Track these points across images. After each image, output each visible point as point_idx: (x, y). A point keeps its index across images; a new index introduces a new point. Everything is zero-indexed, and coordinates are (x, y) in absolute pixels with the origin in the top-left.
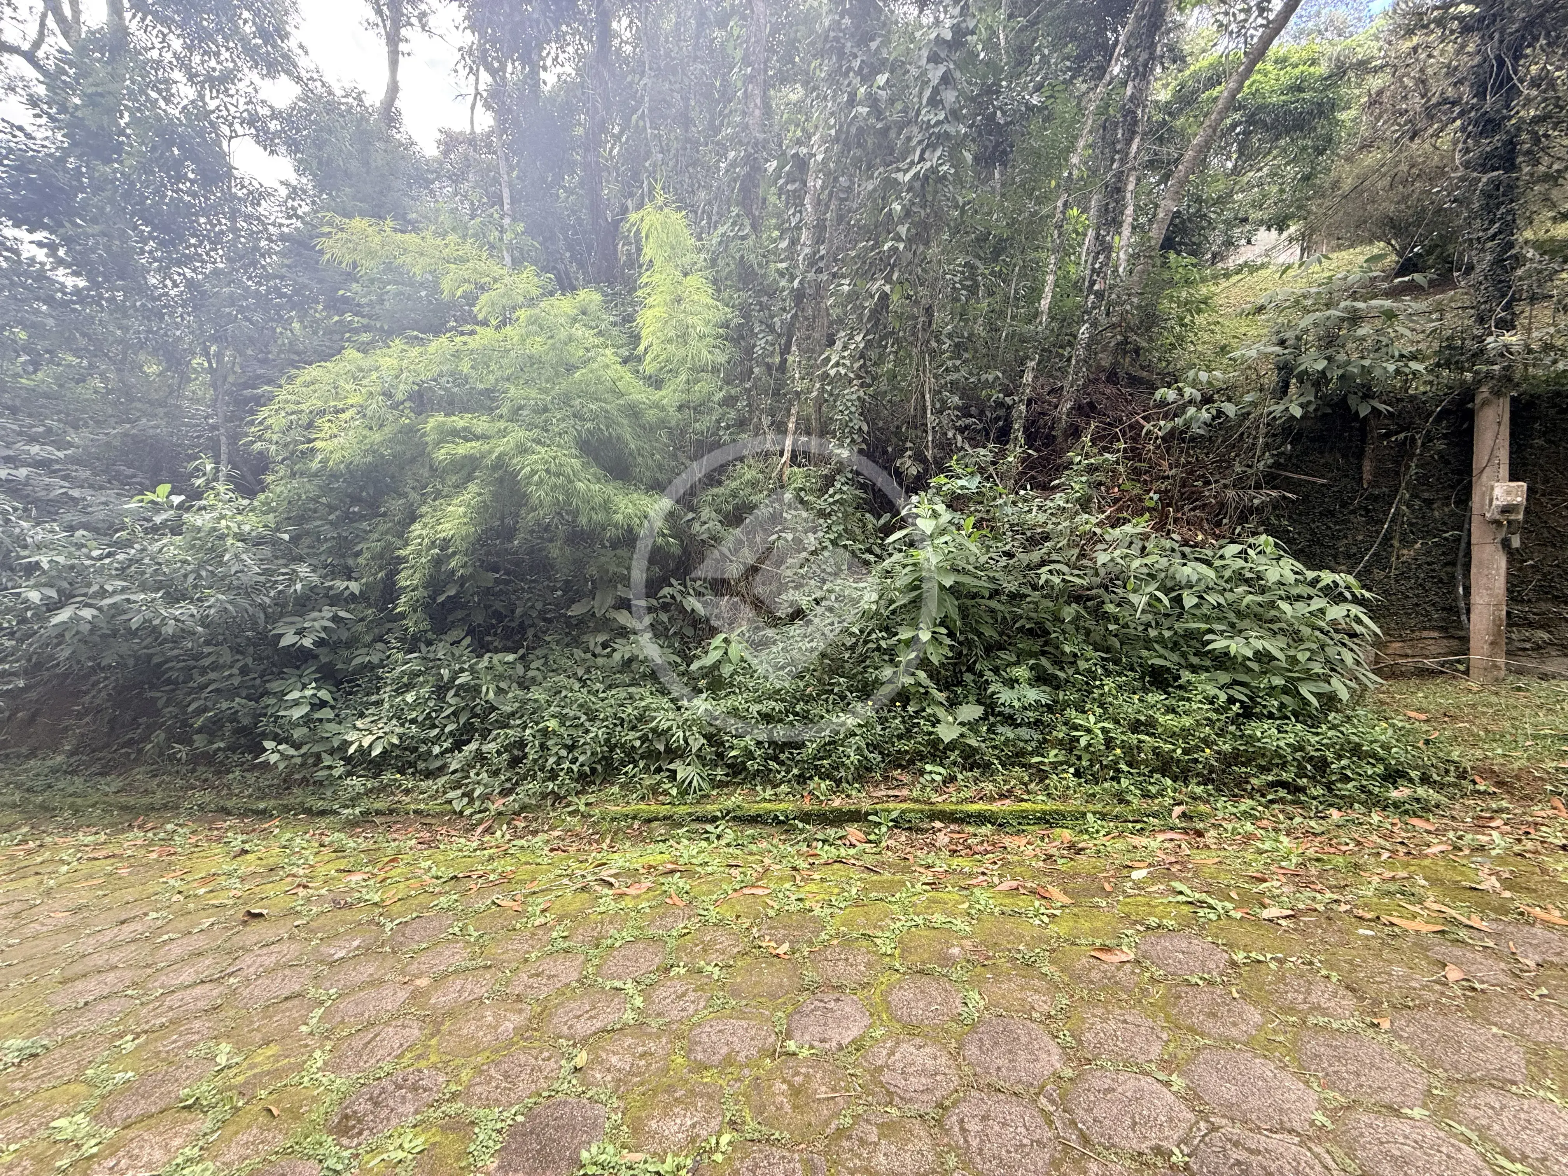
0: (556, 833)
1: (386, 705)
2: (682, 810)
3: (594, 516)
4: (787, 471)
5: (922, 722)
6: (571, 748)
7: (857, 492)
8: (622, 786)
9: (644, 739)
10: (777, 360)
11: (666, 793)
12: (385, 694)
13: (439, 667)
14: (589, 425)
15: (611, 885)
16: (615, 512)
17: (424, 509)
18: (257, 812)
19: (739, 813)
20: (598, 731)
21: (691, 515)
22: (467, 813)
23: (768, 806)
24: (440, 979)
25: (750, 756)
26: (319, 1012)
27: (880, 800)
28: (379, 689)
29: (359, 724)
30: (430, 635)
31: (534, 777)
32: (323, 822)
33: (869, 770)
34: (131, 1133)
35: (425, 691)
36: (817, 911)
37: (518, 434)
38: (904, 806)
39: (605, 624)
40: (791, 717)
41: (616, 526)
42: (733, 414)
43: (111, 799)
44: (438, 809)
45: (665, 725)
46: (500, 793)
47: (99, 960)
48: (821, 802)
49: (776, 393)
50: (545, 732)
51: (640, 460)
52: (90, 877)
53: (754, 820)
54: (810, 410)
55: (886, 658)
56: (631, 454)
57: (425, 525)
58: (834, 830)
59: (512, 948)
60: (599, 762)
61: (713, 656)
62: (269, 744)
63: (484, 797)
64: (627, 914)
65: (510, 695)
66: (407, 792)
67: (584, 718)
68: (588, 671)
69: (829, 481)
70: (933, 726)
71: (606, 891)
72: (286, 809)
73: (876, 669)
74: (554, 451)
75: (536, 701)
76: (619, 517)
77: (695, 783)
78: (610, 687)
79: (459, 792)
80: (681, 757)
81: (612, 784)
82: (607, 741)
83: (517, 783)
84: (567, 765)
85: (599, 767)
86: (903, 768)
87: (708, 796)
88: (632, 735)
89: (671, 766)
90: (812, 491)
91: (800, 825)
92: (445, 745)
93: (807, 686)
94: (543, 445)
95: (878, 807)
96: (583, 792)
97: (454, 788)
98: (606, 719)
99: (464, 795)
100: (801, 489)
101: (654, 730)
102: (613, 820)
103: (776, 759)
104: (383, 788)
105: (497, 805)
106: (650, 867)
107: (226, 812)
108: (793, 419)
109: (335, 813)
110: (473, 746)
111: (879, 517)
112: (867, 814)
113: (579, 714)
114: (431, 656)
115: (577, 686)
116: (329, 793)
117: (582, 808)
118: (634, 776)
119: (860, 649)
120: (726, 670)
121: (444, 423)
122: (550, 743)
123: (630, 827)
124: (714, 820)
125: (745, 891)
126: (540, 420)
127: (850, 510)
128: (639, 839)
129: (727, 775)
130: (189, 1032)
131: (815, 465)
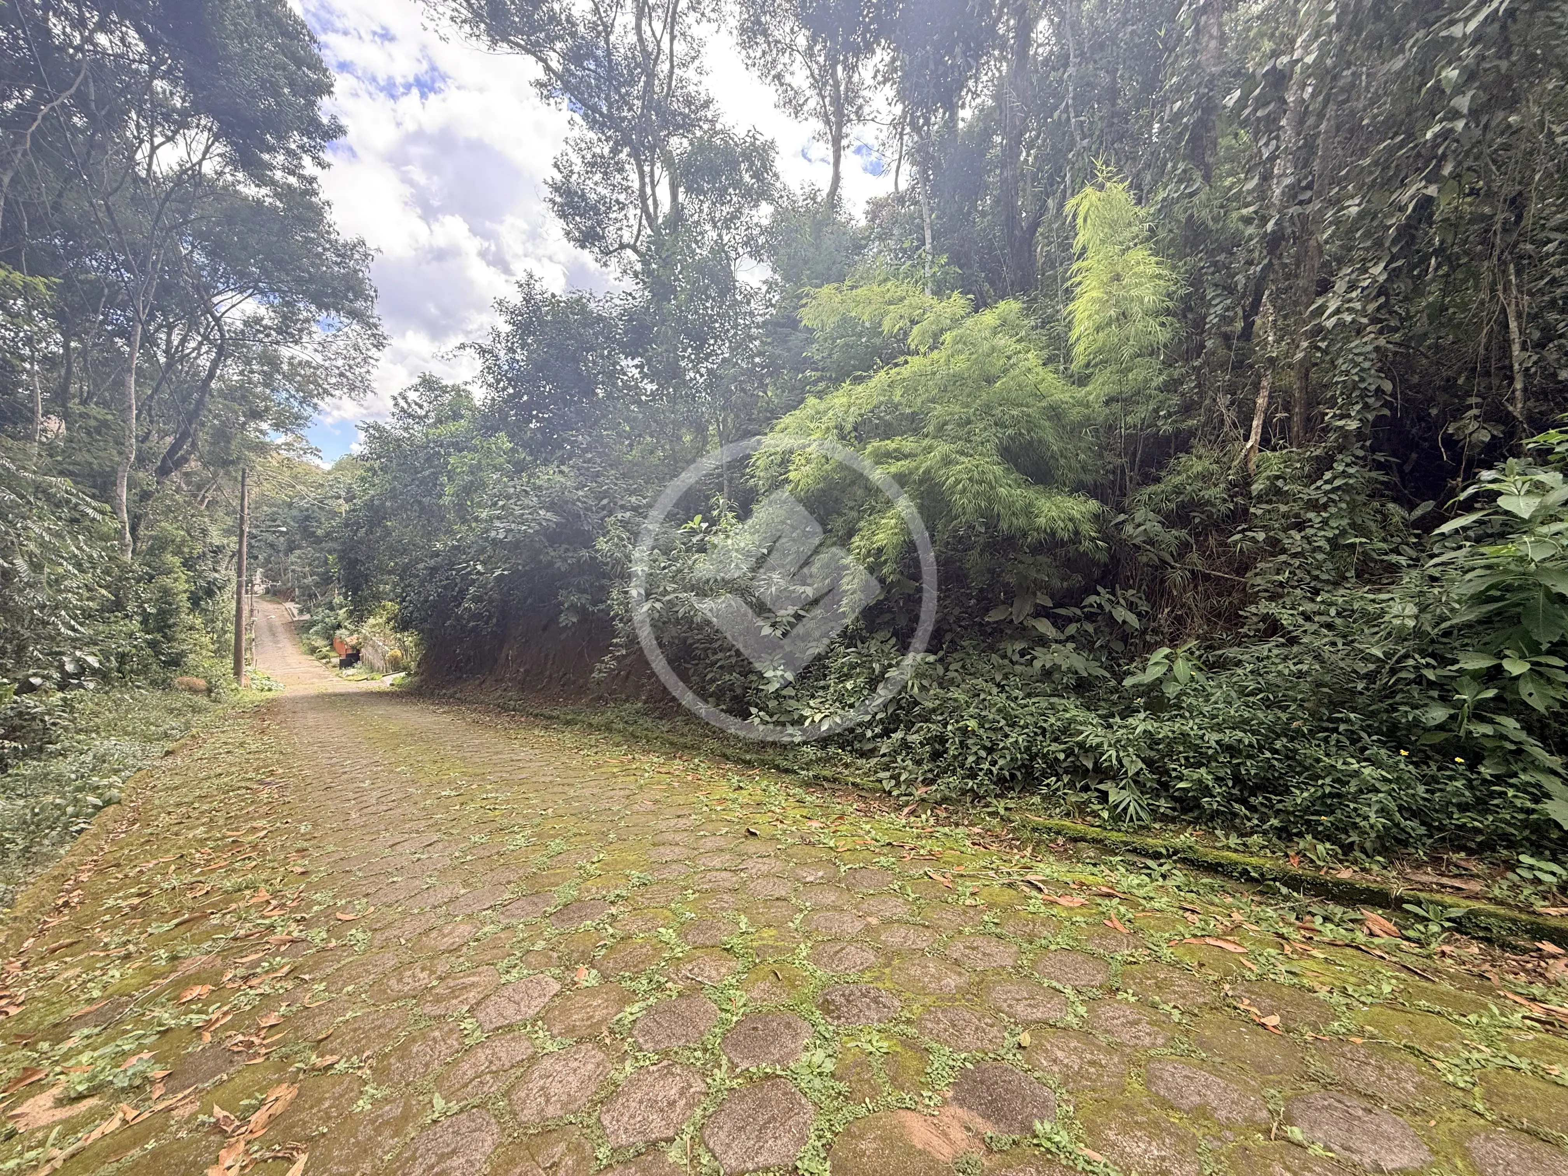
0: (976, 830)
1: (832, 690)
2: (1115, 836)
3: (1015, 521)
4: (1255, 458)
5: (1511, 793)
6: (990, 751)
7: (1374, 474)
8: (1044, 798)
9: (1069, 752)
10: (1239, 325)
11: (1095, 814)
12: (831, 680)
13: (871, 662)
14: (1010, 431)
15: (1040, 890)
16: (1037, 516)
17: (862, 524)
18: (745, 762)
19: (1191, 855)
20: (1018, 738)
21: (1122, 517)
22: (895, 793)
23: (1234, 856)
24: (887, 922)
25: (1207, 791)
26: (799, 916)
27: (1425, 887)
28: (825, 676)
29: (811, 703)
30: (864, 633)
31: (954, 773)
32: (787, 778)
33: (1405, 844)
34: (698, 953)
35: (860, 681)
36: (1323, 993)
37: (943, 448)
38: (1476, 905)
39: (1022, 631)
40: (1268, 755)
41: (1038, 530)
42: (1176, 400)
43: (665, 735)
44: (871, 785)
45: (1093, 741)
46: (923, 782)
47: (669, 837)
48: (1319, 868)
49: (1239, 366)
50: (964, 731)
51: (1062, 461)
52: (659, 783)
53: (1213, 868)
54: (1291, 379)
55: (1435, 694)
56: (1052, 457)
57: (863, 537)
58: (1342, 909)
59: (948, 918)
60: (1019, 769)
61: (1154, 672)
62: (754, 710)
63: (910, 783)
64: (1061, 922)
65: (932, 692)
66: (846, 766)
67: (1003, 722)
68: (1006, 677)
69: (1325, 463)
70: (1536, 801)
71: (1034, 893)
72: (763, 763)
73: (1415, 707)
74: (978, 460)
75: (956, 700)
76: (1041, 521)
77: (1131, 810)
78: (1029, 695)
79: (888, 774)
80: (1113, 778)
81: (1033, 794)
82: (1028, 749)
83: (938, 775)
84: (986, 766)
85: (1018, 774)
86: (1470, 852)
87: (1147, 828)
88: (1055, 747)
89: (1101, 787)
90: (1294, 479)
91: (1284, 890)
92: (877, 730)
93: (1292, 719)
94: (967, 455)
95: (1422, 895)
96: (1001, 796)
97: (884, 770)
98: (1026, 726)
99: (891, 777)
100: (1277, 478)
101: (1081, 745)
102: (1035, 830)
103: (1244, 802)
104: (828, 759)
105: (920, 792)
106: (1082, 884)
107: (727, 758)
108: (1264, 393)
109: (795, 772)
110: (898, 735)
111: (1412, 507)
112: (1400, 900)
113: (998, 718)
114: (865, 651)
115: (995, 690)
116: (791, 756)
117: (1002, 812)
118: (1057, 789)
119: (1384, 679)
120: (1171, 690)
121: (879, 448)
122: (970, 742)
123: (1054, 841)
124: (1157, 856)
125: (1208, 940)
126: (962, 432)
127: (1362, 498)
128: (1063, 855)
129: (1173, 809)
130: (722, 900)
131: (1299, 446)
